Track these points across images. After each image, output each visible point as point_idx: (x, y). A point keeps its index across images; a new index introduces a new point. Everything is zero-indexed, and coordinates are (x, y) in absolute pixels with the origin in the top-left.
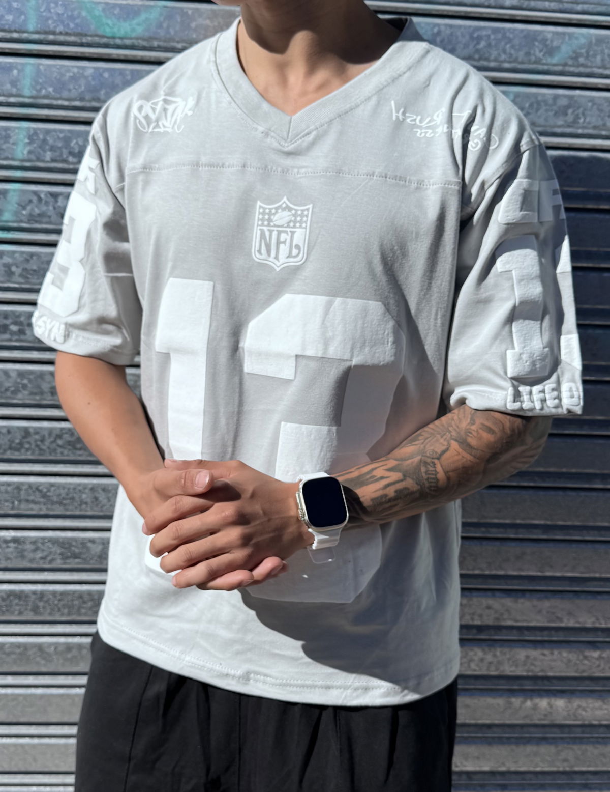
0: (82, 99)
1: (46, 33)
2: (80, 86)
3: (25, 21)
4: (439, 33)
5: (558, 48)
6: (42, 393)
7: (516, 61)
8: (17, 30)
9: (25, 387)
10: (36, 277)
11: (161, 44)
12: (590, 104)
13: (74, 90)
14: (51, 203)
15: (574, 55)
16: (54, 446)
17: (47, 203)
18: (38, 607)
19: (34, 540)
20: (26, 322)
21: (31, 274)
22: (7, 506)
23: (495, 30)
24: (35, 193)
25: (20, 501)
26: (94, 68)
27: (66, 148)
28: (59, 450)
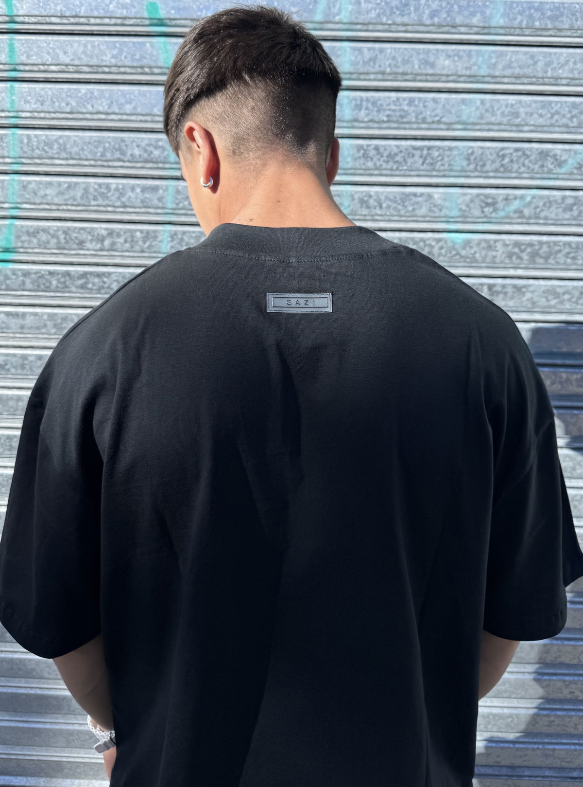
5: (565, 161)
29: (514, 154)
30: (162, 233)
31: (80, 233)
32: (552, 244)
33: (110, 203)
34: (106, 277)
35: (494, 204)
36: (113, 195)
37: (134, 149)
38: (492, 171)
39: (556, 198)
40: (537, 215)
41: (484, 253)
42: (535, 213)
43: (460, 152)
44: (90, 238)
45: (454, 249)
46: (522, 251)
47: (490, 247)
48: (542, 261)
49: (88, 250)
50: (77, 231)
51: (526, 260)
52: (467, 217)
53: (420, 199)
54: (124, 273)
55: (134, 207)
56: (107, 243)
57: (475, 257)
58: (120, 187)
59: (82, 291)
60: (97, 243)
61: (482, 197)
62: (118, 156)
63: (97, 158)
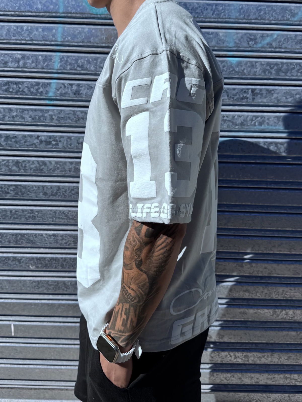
0: (83, 42)
1: (67, 13)
2: (82, 36)
3: (58, 8)
4: (242, 8)
5: (297, 13)
6: (65, 171)
7: (277, 20)
8: (55, 12)
9: (58, 168)
10: (63, 120)
13: (79, 38)
14: (70, 88)
16: (71, 194)
17: (68, 88)
18: (63, 265)
19: (62, 235)
20: (59, 140)
21: (61, 119)
22: (51, 220)
23: (268, 6)
24: (63, 84)
25: (56, 218)
26: (89, 28)
27: (76, 64)
28: (73, 196)
29: (267, 9)
30: (55, 57)
31: (5, 57)
32: (289, 64)
33: (23, 38)
34: (20, 84)
35: (255, 40)
36: (25, 33)
37: (38, 4)
38: (254, 19)
39: (292, 36)
40: (280, 46)
41: (249, 69)
42: (279, 45)
43: (235, 7)
44: (11, 60)
45: (232, 67)
46: (272, 68)
47: (253, 66)
48: (283, 74)
49: (10, 67)
50: (3, 55)
51: (274, 74)
52: (239, 47)
53: (211, 36)
54: (32, 82)
55: (38, 41)
56: (21, 63)
57: (244, 72)
58: (29, 28)
59: (7, 93)
60: (15, 63)
61: (248, 35)
62: (29, 9)
63: (16, 10)
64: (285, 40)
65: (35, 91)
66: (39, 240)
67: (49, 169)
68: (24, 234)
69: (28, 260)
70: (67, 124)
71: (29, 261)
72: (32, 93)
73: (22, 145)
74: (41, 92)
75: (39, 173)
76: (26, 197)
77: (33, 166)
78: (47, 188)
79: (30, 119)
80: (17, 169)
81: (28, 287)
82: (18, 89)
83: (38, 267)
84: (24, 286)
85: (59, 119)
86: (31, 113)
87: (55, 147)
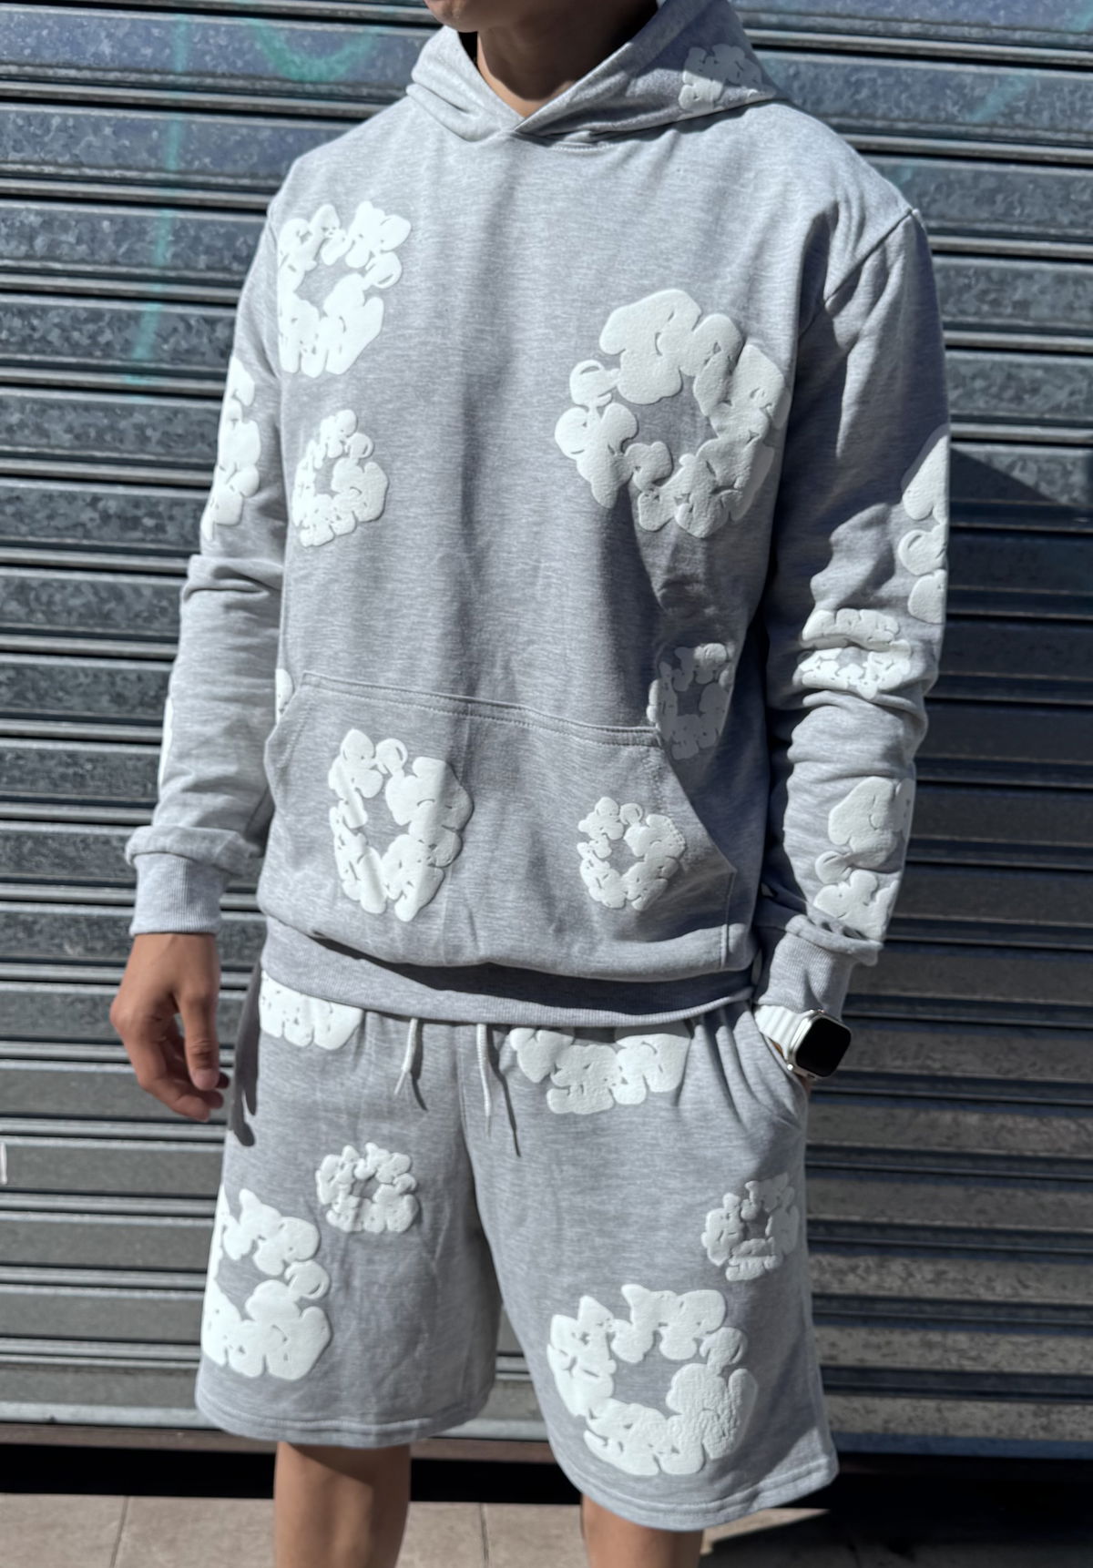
0: (253, 176)
1: (201, 74)
2: (251, 156)
3: (170, 56)
4: (797, 75)
5: (982, 99)
7: (915, 119)
8: (159, 70)
10: (181, 446)
11: (374, 91)
12: (1031, 186)
13: (242, 162)
14: (207, 333)
15: (1007, 111)
17: (199, 333)
20: (166, 514)
21: (174, 441)
22: (136, 790)
23: (885, 72)
24: (183, 318)
26: (274, 129)
27: (229, 250)
29: (880, 81)
30: (156, 223)
32: (952, 273)
33: (48, 157)
34: (37, 317)
36: (54, 139)
37: (101, 42)
39: (963, 176)
54: (74, 308)
55: (98, 167)
56: (40, 243)
58: (71, 122)
60: (20, 243)
62: (68, 56)
63: (24, 60)
64: (938, 188)
65: (85, 342)
66: (98, 858)
67: (131, 615)
68: (46, 836)
69: (57, 925)
70: (194, 460)
71: (62, 928)
72: (75, 348)
73: (41, 529)
74: (108, 344)
75: (97, 625)
76: (52, 708)
77: (76, 602)
78: (125, 679)
79: (68, 437)
80: (22, 611)
81: (59, 1017)
82: (28, 331)
83: (92, 950)
84: (42, 1013)
85: (167, 440)
86: (71, 417)
87: (151, 536)
